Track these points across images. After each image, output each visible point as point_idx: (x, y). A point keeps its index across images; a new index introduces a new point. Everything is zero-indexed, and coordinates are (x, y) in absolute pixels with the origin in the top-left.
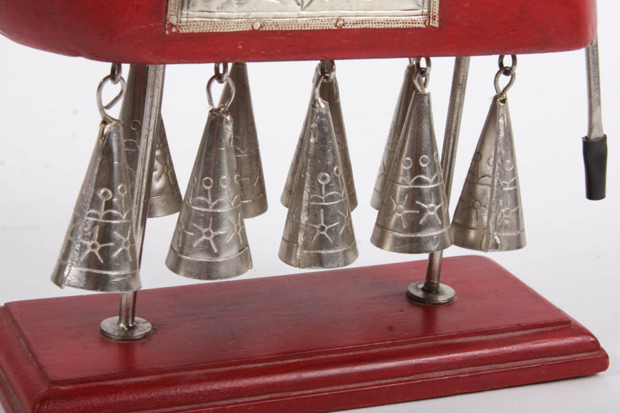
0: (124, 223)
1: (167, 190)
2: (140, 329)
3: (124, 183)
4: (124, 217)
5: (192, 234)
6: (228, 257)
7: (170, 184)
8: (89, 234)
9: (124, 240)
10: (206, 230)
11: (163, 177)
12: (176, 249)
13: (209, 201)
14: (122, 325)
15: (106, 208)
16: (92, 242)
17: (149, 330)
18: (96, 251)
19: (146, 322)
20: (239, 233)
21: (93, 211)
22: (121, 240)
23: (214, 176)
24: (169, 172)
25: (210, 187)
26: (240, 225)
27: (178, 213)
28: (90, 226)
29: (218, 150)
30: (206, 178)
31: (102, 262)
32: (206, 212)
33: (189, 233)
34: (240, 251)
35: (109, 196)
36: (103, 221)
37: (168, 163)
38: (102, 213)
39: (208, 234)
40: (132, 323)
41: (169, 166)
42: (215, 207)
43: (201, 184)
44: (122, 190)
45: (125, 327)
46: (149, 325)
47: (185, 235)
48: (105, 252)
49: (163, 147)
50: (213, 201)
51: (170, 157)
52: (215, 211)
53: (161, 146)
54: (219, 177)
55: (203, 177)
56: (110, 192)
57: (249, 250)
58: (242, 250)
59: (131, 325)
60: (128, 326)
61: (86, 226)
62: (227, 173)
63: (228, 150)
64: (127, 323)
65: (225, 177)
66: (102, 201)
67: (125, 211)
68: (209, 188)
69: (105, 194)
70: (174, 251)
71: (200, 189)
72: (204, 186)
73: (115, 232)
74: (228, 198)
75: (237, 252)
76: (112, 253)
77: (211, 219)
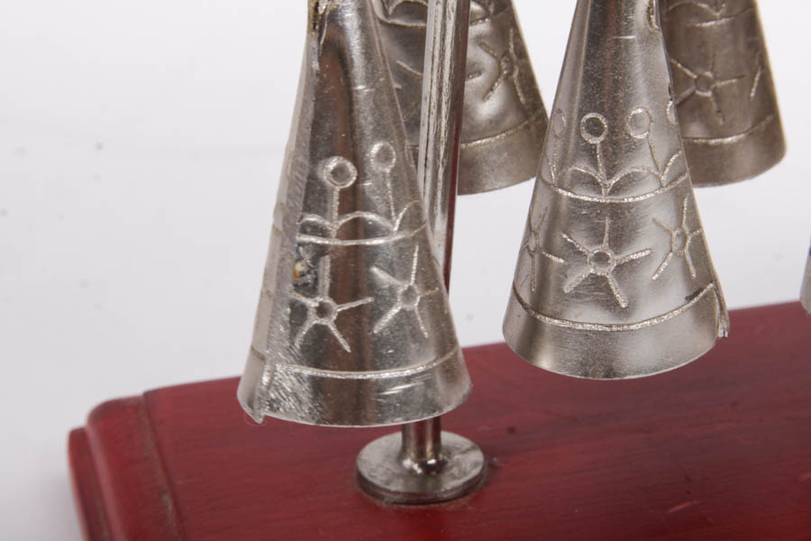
0: (396, 243)
1: (511, 119)
2: (455, 471)
3: (386, 137)
4: (396, 229)
5: (562, 261)
6: (659, 317)
7: (519, 106)
8: (309, 278)
9: (402, 287)
10: (596, 249)
11: (500, 88)
12: (526, 297)
13: (600, 176)
14: (408, 463)
15: (343, 211)
16: (319, 299)
17: (475, 472)
18: (329, 322)
19: (473, 448)
20: (686, 251)
21: (312, 218)
22: (392, 289)
23: (611, 110)
24: (515, 75)
25: (602, 138)
26: (687, 231)
27: (533, 181)
28: (307, 258)
29: (617, 41)
30: (589, 116)
31: (347, 348)
32: (593, 205)
33: (554, 259)
34: (689, 298)
35: (349, 176)
36: (339, 243)
37: (511, 50)
38: (334, 223)
39: (601, 258)
40: (436, 456)
41: (514, 57)
42: (616, 189)
43: (578, 132)
44: (384, 156)
45: (416, 467)
46: (477, 456)
47: (545, 263)
48: (355, 323)
49: (496, 12)
50: (610, 175)
51: (518, 35)
52: (616, 199)
53: (492, 10)
54: (624, 112)
55: (582, 113)
56: (350, 167)
57: (717, 288)
58: (696, 294)
59: (432, 462)
60: (423, 465)
61: (300, 259)
62: (645, 101)
63: (647, 39)
64: (420, 456)
65: (640, 111)
66: (333, 190)
67: (397, 211)
68: (597, 141)
69: (338, 173)
70: (520, 301)
71: (577, 144)
72: (586, 136)
73: (375, 270)
74: (650, 164)
75: (683, 300)
76: (371, 324)
77: (608, 222)
